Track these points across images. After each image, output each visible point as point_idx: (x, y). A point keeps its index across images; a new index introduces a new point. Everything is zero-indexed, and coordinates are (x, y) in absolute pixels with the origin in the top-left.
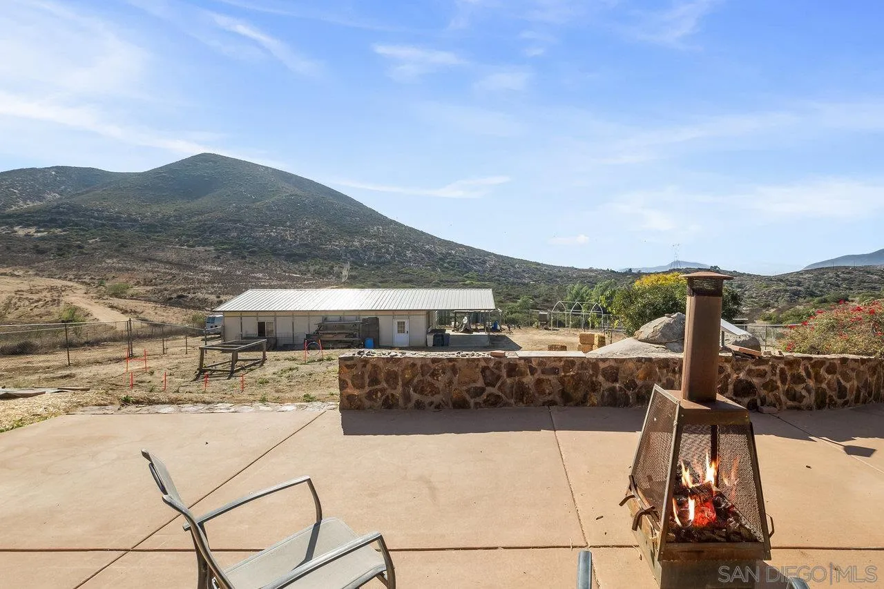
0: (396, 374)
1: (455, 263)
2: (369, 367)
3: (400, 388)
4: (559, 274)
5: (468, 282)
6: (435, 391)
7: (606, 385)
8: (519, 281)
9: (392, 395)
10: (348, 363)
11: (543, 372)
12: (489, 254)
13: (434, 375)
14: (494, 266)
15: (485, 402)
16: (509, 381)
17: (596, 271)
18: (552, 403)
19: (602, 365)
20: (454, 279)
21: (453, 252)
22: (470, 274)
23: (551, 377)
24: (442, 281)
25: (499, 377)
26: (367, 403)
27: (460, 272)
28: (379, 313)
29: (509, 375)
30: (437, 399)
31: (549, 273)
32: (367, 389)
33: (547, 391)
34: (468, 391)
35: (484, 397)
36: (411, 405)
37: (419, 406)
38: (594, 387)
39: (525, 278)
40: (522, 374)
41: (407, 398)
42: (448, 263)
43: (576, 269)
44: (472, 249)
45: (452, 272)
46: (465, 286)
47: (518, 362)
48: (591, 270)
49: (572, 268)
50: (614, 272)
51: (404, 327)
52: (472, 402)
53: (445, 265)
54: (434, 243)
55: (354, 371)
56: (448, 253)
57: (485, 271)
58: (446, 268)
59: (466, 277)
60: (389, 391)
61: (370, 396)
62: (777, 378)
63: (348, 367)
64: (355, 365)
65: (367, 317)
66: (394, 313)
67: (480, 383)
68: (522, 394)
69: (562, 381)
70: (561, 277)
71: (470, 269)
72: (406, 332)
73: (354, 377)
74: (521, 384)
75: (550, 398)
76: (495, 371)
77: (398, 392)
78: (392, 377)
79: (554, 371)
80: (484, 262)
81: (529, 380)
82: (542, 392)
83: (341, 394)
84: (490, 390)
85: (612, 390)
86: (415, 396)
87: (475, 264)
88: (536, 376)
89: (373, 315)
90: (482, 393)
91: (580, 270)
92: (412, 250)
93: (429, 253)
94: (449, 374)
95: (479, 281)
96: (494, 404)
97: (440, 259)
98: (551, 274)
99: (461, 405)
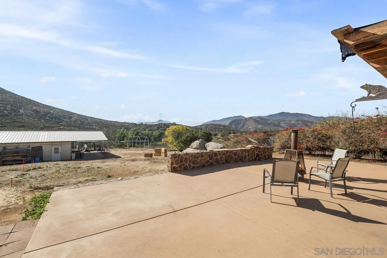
0: (187, 158)
1: (53, 117)
2: (180, 157)
3: (188, 163)
4: (111, 124)
5: (62, 127)
6: (197, 163)
7: (234, 157)
8: (91, 127)
9: (186, 165)
10: (174, 156)
11: (222, 155)
12: (73, 114)
13: (197, 158)
14: (77, 120)
15: (209, 164)
16: (215, 158)
17: (128, 123)
18: (223, 163)
19: (234, 152)
20: (52, 125)
21: (52, 112)
22: (62, 123)
23: (223, 156)
24: (45, 127)
25: (213, 157)
26: (179, 169)
27: (56, 122)
28: (43, 144)
29: (215, 156)
30: (198, 165)
31: (106, 124)
32: (179, 164)
33: (223, 160)
34: (205, 162)
35: (209, 163)
36: (191, 168)
37: (193, 168)
38: (232, 158)
39: (93, 125)
40: (218, 156)
41: (190, 166)
42: (49, 117)
43: (118, 122)
44: (63, 110)
45: (51, 122)
46: (60, 130)
47: (217, 152)
48: (125, 123)
49: (117, 122)
50: (135, 124)
51: (58, 150)
52: (206, 165)
53: (47, 118)
54: (38, 106)
55: (176, 159)
56: (49, 112)
57: (71, 122)
58: (47, 120)
59: (60, 125)
60: (186, 164)
61: (180, 167)
62: (262, 153)
63: (174, 157)
64: (176, 157)
65: (35, 146)
66: (52, 143)
67: (208, 159)
68: (217, 161)
69: (226, 157)
70: (112, 126)
71: (63, 121)
72: (59, 153)
73: (176, 161)
74: (217, 158)
75: (223, 162)
76: (212, 155)
77: (187, 164)
78: (186, 160)
79: (224, 154)
80: (71, 117)
81: (219, 157)
82: (222, 160)
83: (171, 167)
84: (211, 161)
85: (235, 158)
86: (192, 165)
87: (65, 118)
88: (220, 156)
89: (39, 145)
90: (208, 162)
91: (120, 123)
92: (24, 109)
93: (36, 112)
94: (201, 157)
95: (68, 127)
96: (211, 165)
97: (44, 115)
98: (107, 125)
99: (203, 166)
